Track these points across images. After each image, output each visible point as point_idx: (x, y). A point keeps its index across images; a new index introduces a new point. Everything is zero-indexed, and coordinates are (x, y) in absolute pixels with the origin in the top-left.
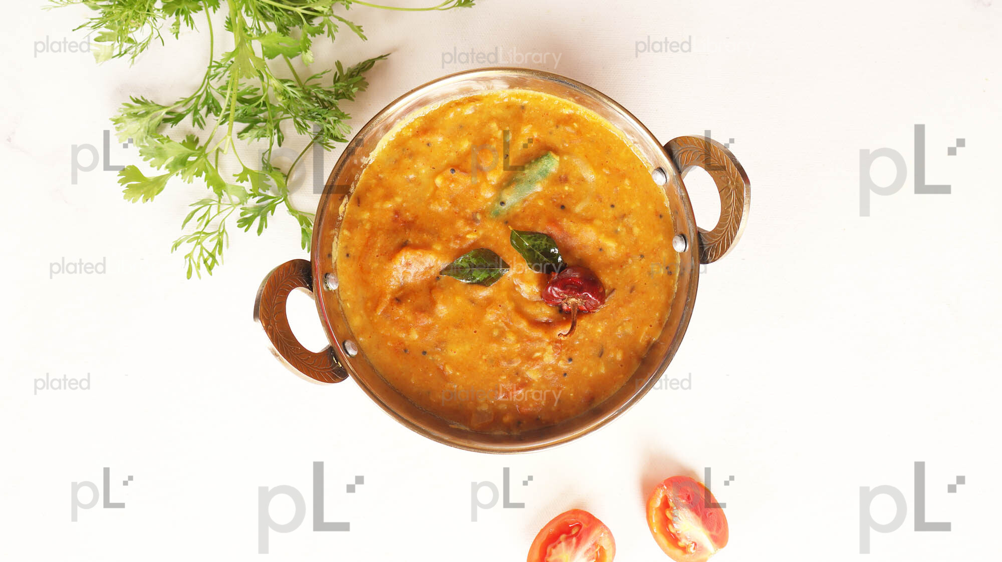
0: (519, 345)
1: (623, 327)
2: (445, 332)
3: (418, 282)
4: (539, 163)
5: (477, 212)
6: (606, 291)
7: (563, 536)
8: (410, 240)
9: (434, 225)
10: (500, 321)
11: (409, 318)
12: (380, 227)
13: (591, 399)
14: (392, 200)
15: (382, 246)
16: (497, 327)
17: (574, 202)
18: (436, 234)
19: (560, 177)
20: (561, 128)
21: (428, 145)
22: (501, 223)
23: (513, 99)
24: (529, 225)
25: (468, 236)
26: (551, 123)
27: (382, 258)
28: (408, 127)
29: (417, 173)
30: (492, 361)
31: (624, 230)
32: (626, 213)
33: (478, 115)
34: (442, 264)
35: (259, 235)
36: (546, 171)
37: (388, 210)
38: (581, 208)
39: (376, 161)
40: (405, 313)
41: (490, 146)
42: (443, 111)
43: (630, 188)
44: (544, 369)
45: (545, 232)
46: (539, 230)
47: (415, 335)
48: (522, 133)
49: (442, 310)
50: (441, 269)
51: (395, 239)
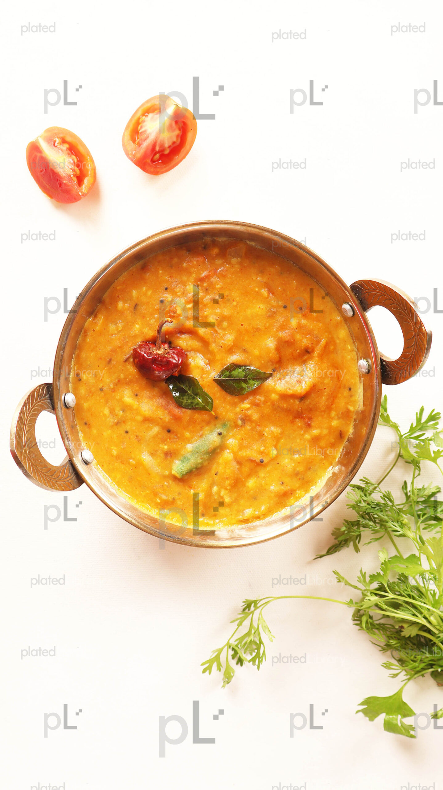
0: (206, 313)
1: (117, 330)
2: (268, 325)
3: (290, 367)
4: (189, 468)
5: (241, 426)
6: (131, 360)
7: (167, 152)
8: (298, 403)
9: (278, 415)
10: (221, 335)
11: (298, 337)
12: (323, 413)
13: (144, 268)
14: (313, 436)
15: (321, 397)
16: (224, 329)
17: (159, 436)
18: (275, 408)
19: (171, 456)
20: (170, 498)
21: (283, 483)
22: (221, 417)
23: (211, 522)
24: (197, 416)
25: (249, 406)
26: (179, 502)
27: (321, 387)
28: (299, 498)
29: (292, 459)
30: (228, 301)
31: (117, 412)
32: (115, 426)
33: (241, 508)
34: (270, 382)
35: (423, 407)
36: (183, 462)
37: (316, 428)
38: (153, 430)
39: (326, 469)
40: (301, 340)
41: (230, 482)
42: (270, 511)
43: (112, 448)
44: (184, 294)
45: (184, 410)
46: (189, 411)
47: (294, 322)
48: (203, 494)
49: (270, 343)
50: (271, 378)
51: (310, 403)
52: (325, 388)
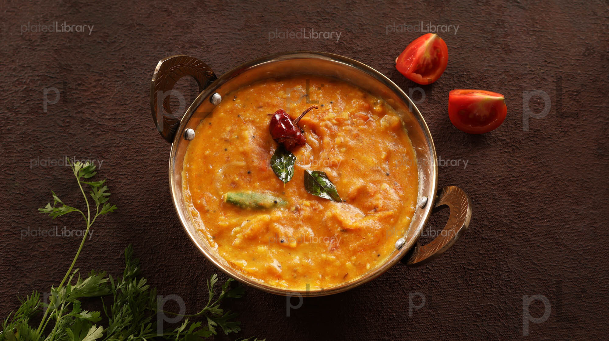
0: (339, 134)
4: (237, 200)
5: (292, 212)
9: (320, 227)
10: (336, 152)
12: (348, 252)
14: (327, 259)
15: (357, 241)
16: (340, 152)
17: (241, 169)
20: (207, 208)
22: (286, 195)
26: (209, 215)
27: (363, 235)
29: (301, 259)
30: (359, 139)
33: (240, 255)
34: (336, 204)
36: (237, 195)
41: (250, 234)
43: (209, 149)
44: (339, 113)
47: (385, 186)
48: (228, 224)
49: (359, 183)
51: (346, 238)
52: (364, 238)
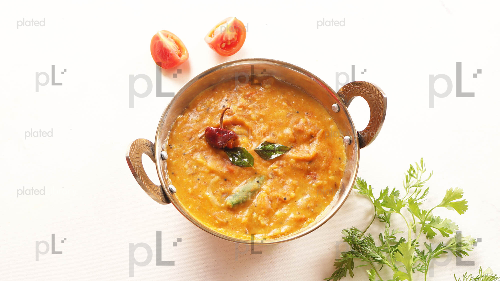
1: (196, 121)
2: (287, 121)
3: (302, 146)
6: (204, 138)
8: (307, 164)
9: (295, 173)
10: (259, 125)
12: (324, 171)
13: (214, 90)
14: (318, 185)
15: (322, 162)
17: (219, 182)
18: (294, 168)
19: (226, 194)
21: (299, 213)
22: (258, 173)
24: (244, 171)
26: (230, 224)
27: (322, 155)
28: (310, 223)
29: (305, 198)
30: (263, 108)
31: (193, 167)
32: (191, 175)
33: (271, 228)
37: (320, 180)
38: (215, 178)
40: (308, 130)
41: (265, 211)
44: (236, 103)
45: (235, 166)
46: (239, 168)
50: (290, 151)
51: (315, 165)
52: (324, 156)
